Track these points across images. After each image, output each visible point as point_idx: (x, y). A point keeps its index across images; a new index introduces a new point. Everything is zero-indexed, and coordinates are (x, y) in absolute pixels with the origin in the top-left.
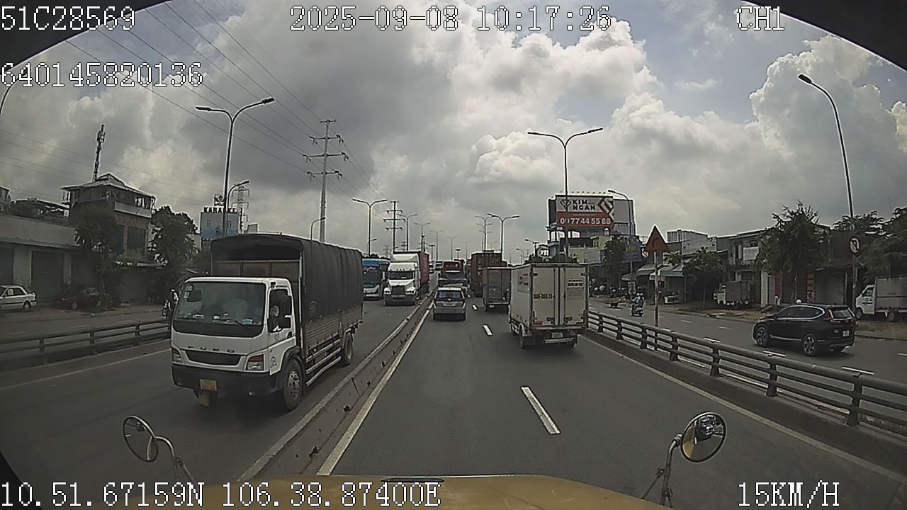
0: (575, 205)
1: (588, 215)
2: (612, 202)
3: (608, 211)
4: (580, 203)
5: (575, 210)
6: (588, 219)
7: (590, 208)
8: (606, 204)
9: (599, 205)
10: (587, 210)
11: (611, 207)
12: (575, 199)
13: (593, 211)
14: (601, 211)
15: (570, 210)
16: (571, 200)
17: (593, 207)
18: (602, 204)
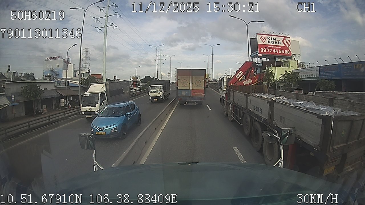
0: (269, 40)
1: (277, 47)
2: (289, 41)
3: (288, 46)
4: (272, 40)
5: (269, 44)
6: (277, 50)
7: (278, 43)
8: (286, 42)
9: (283, 41)
10: (276, 44)
11: (289, 44)
12: (269, 36)
13: (279, 45)
14: (284, 46)
15: (266, 43)
16: (267, 37)
17: (280, 43)
18: (285, 41)
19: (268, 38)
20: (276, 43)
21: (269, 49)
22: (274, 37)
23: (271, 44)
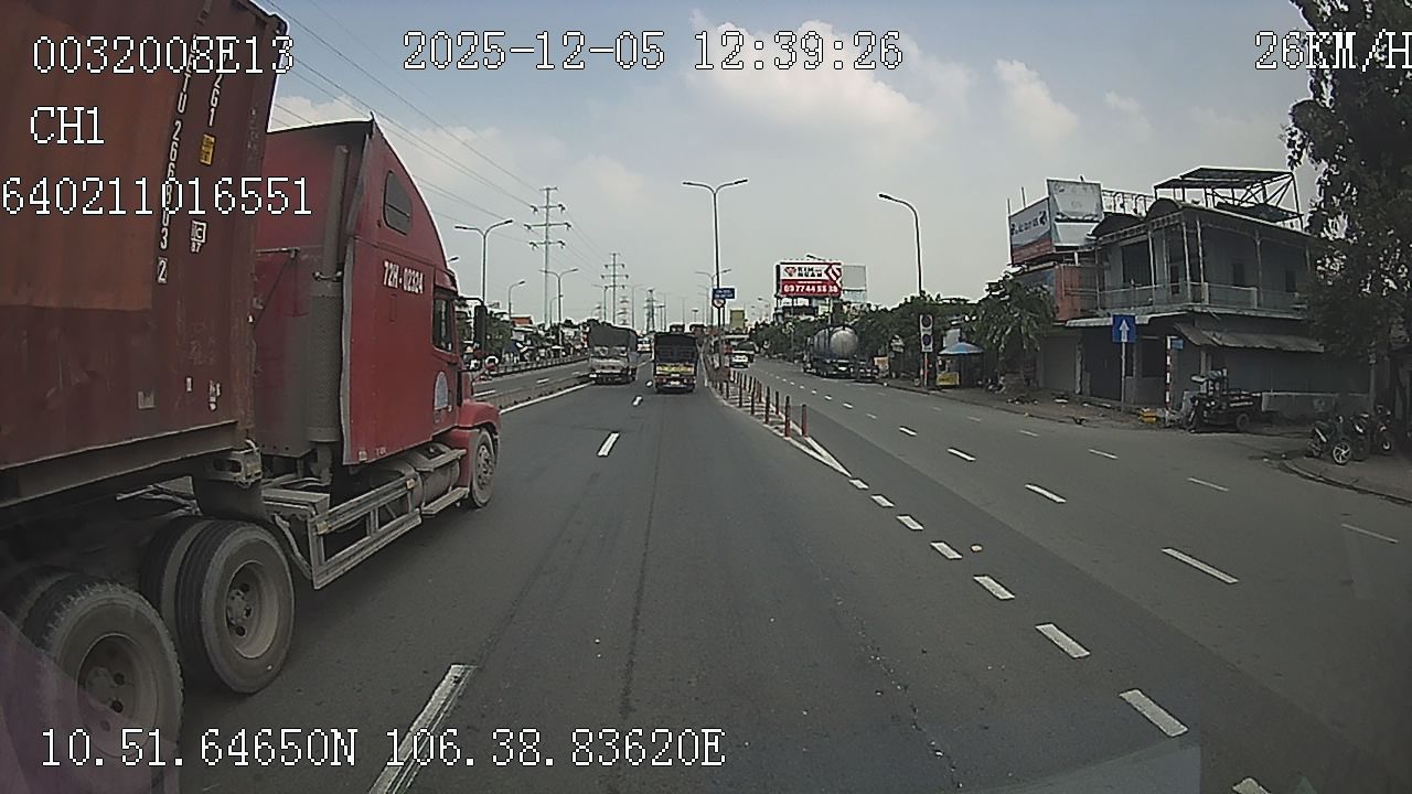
1: (814, 282)
2: (839, 270)
3: (834, 278)
5: (800, 278)
6: (814, 287)
7: (816, 275)
8: (833, 272)
9: (826, 272)
10: (813, 278)
11: (838, 274)
12: (800, 266)
13: (819, 278)
14: (827, 278)
15: (795, 277)
16: (796, 266)
17: (820, 275)
18: (830, 271)
19: (800, 269)
20: (813, 275)
21: (798, 287)
22: (811, 266)
23: (804, 278)
